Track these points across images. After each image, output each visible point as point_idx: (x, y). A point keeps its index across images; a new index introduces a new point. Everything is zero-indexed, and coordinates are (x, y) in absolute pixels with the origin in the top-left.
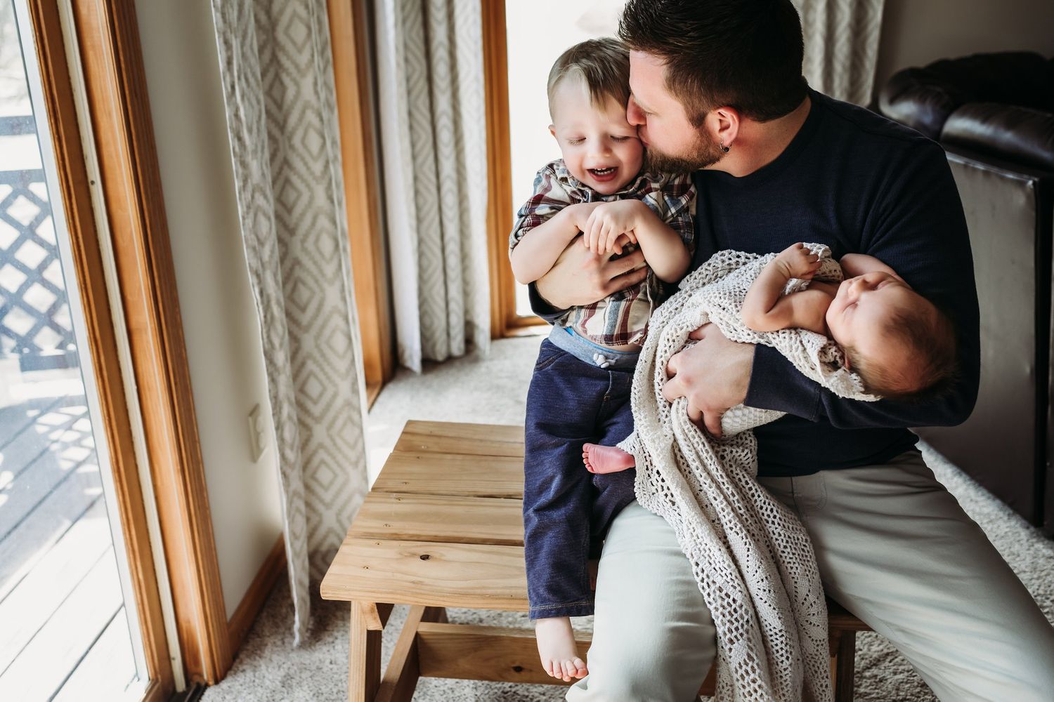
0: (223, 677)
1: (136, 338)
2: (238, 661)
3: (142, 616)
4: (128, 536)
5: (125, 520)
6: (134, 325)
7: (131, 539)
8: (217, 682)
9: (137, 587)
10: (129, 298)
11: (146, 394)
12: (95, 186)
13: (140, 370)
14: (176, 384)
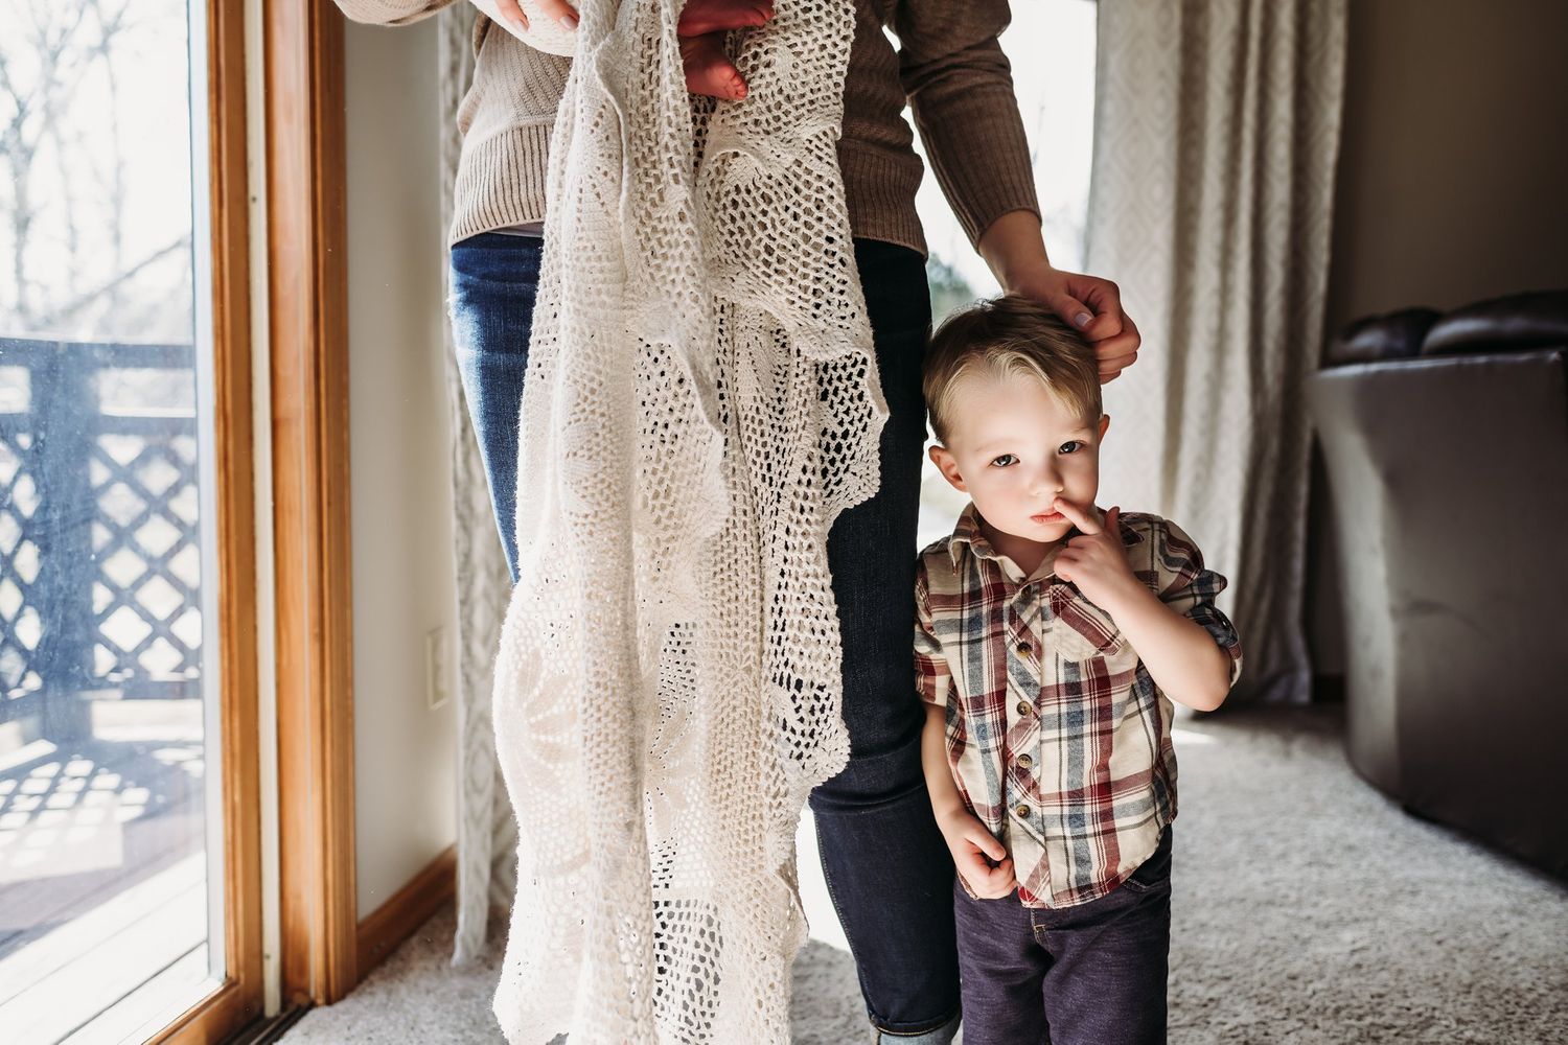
0: (341, 997)
1: (282, 432)
2: (366, 983)
3: (231, 865)
4: (227, 726)
5: (227, 700)
6: (282, 413)
7: (231, 734)
8: (329, 1002)
9: (229, 814)
10: (281, 372)
11: (285, 518)
12: (257, 203)
13: (281, 480)
14: (329, 504)
